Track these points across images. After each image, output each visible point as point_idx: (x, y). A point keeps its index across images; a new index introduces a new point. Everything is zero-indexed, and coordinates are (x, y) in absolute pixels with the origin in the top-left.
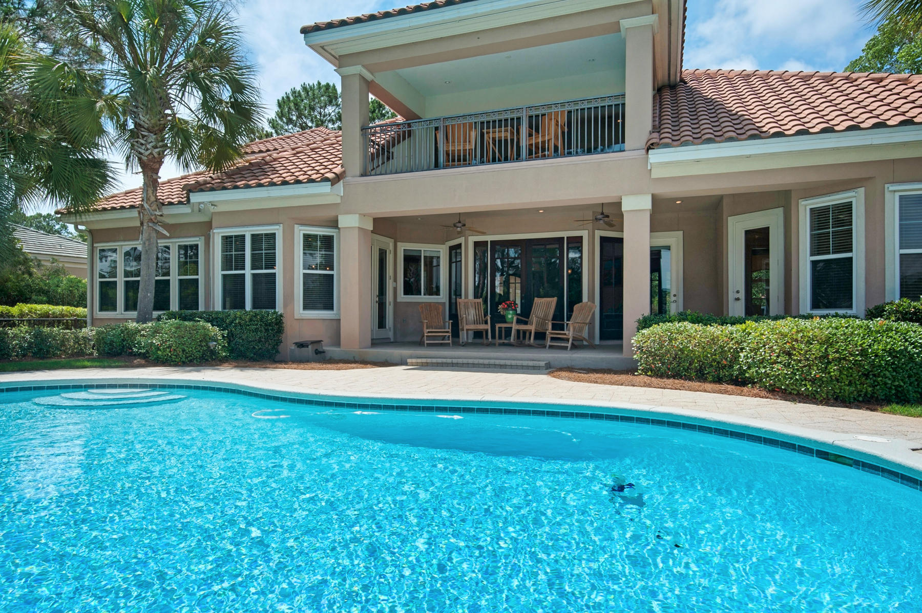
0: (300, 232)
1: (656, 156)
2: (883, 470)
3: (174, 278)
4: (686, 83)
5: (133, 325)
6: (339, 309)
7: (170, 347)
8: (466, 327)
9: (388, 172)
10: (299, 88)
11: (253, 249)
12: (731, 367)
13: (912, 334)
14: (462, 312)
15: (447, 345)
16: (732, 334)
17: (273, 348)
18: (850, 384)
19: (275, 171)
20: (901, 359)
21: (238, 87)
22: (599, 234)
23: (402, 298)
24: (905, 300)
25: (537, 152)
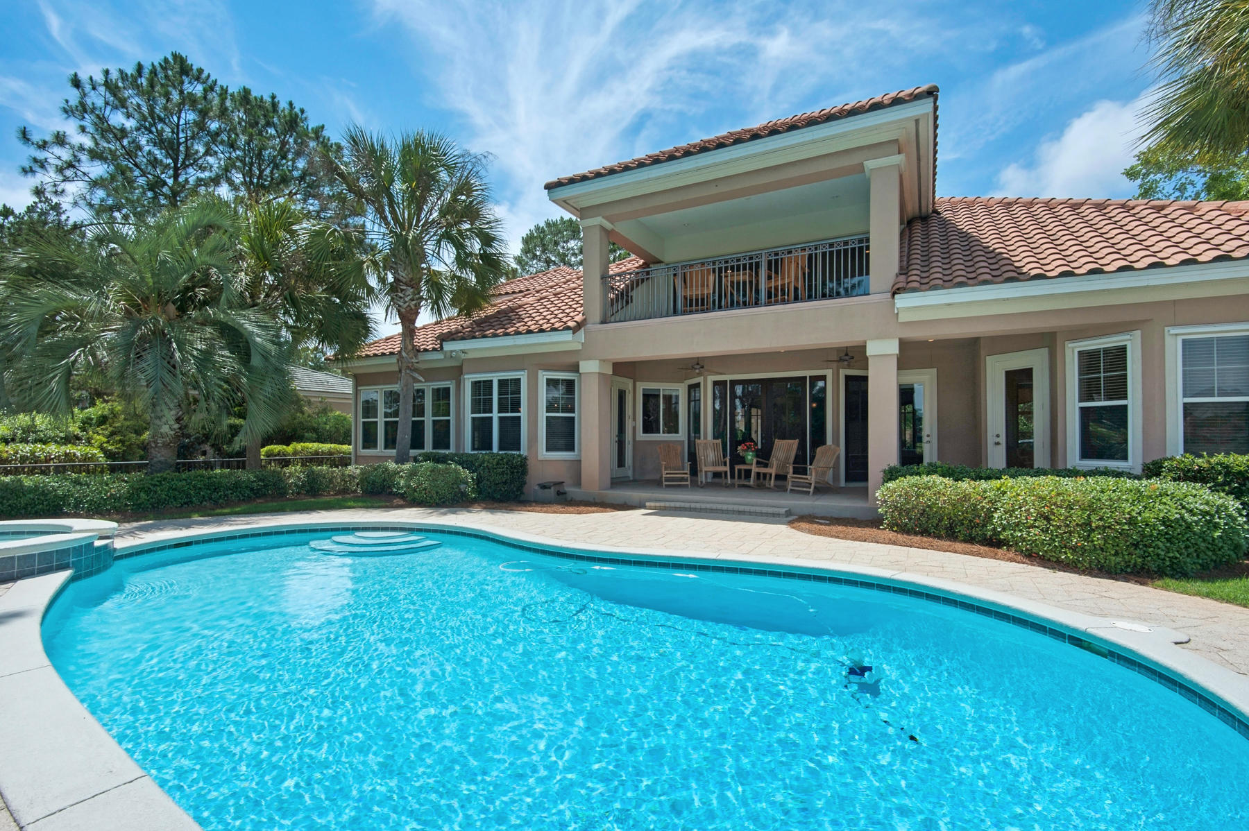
0: (543, 376)
1: (902, 301)
2: (1140, 665)
3: (428, 419)
4: (939, 213)
5: (392, 466)
6: (580, 450)
7: (425, 489)
8: (704, 469)
9: (627, 318)
10: (542, 224)
11: (500, 393)
12: (984, 526)
13: (1191, 499)
14: (700, 453)
15: (686, 486)
16: (985, 492)
17: (518, 490)
18: (1116, 554)
19: (520, 319)
20: (1175, 529)
21: (488, 240)
22: (843, 373)
23: (641, 436)
24: (1187, 455)
25: (776, 296)
